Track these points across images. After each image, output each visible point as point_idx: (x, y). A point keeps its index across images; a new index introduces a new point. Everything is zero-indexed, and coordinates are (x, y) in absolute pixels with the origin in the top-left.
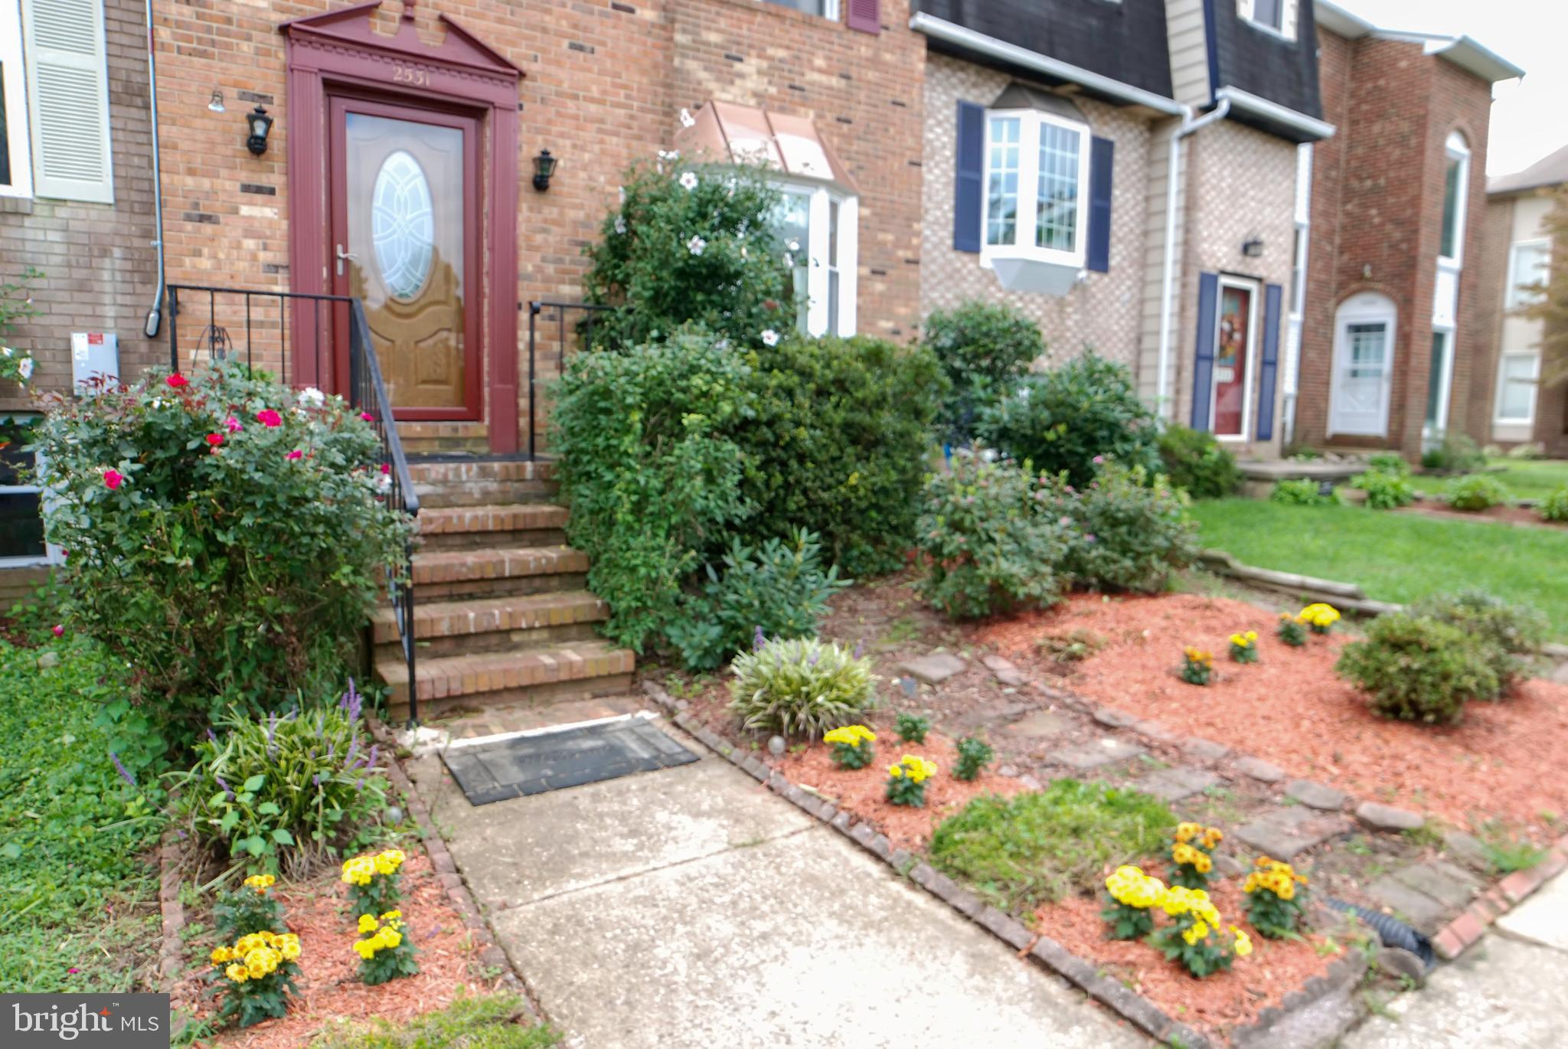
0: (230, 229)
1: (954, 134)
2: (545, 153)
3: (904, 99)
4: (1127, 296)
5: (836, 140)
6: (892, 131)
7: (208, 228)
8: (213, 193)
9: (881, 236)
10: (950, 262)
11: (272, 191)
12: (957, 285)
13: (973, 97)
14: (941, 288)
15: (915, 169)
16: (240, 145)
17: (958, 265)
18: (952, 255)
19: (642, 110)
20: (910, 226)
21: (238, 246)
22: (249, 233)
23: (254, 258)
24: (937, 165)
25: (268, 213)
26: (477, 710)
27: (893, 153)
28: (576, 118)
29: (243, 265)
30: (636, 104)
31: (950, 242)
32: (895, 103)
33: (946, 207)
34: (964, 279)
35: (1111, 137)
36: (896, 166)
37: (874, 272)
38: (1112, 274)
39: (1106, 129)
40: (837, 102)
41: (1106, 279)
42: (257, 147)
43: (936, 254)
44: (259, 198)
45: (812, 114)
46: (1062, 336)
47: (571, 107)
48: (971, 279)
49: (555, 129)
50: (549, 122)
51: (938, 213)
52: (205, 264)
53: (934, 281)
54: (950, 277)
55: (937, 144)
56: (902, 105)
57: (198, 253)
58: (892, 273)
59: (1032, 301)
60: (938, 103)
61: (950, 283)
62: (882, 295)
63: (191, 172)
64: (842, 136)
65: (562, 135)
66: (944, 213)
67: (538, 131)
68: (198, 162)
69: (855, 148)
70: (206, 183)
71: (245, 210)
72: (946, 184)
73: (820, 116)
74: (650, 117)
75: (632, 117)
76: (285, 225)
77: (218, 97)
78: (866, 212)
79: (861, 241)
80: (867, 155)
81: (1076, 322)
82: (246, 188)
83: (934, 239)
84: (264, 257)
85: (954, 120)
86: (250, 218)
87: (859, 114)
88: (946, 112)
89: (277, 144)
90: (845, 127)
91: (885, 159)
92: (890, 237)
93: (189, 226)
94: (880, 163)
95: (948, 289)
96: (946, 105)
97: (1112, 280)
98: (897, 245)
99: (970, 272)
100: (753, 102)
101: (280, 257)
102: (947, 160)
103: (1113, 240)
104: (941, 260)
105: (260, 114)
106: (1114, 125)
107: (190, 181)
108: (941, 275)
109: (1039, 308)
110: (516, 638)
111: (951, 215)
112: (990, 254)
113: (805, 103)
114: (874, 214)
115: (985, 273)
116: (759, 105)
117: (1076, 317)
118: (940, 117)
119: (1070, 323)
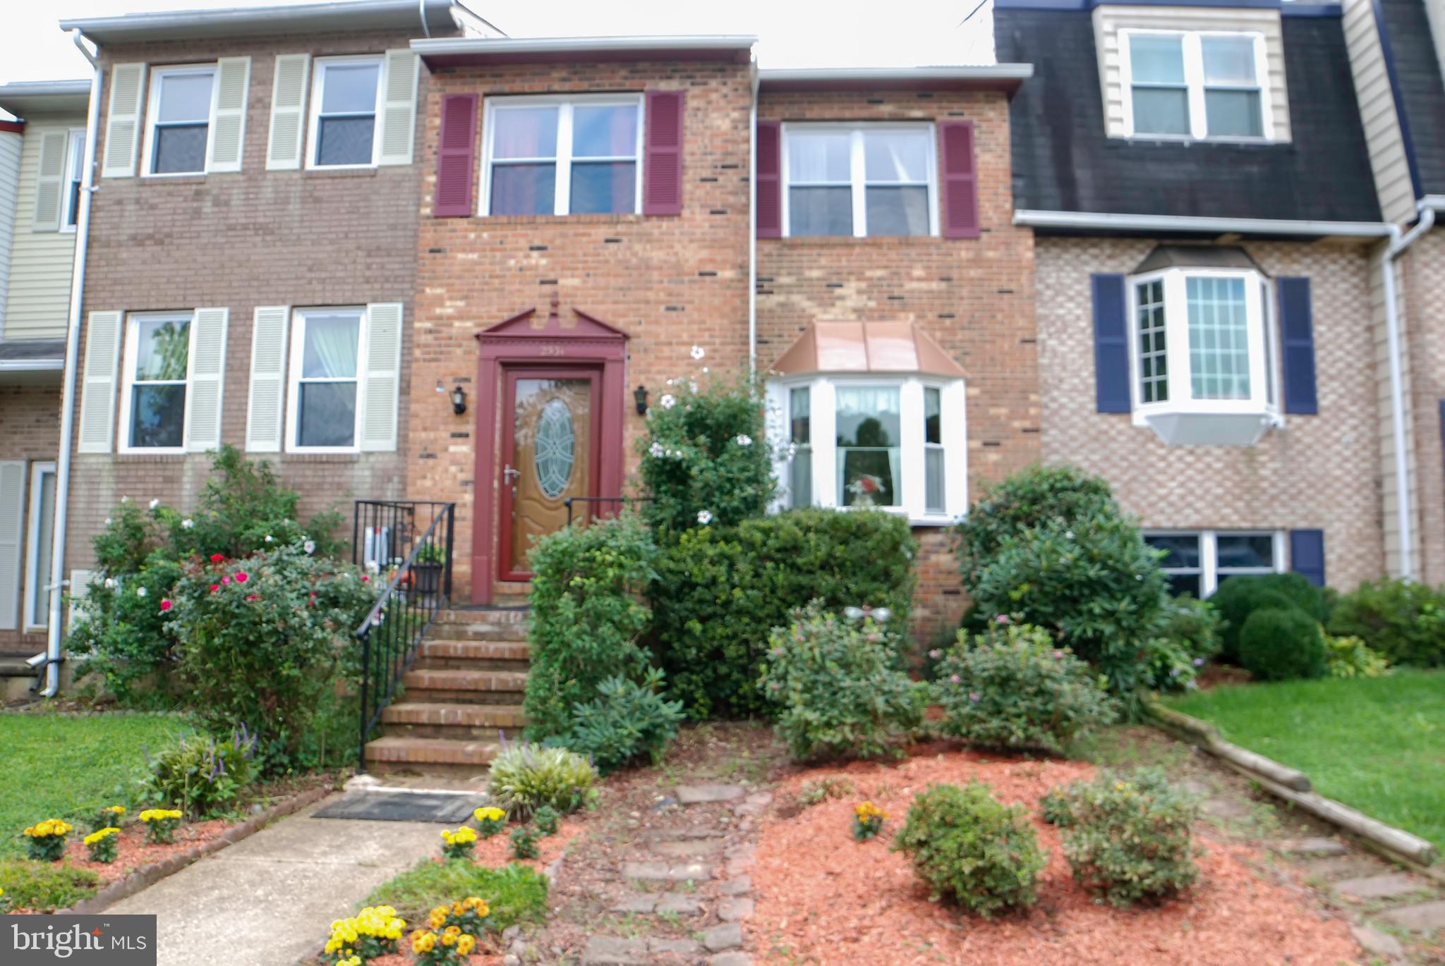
0: (443, 460)
1: (1089, 305)
2: (641, 388)
3: (1013, 286)
4: (1351, 436)
5: (938, 334)
6: (999, 316)
7: (431, 462)
8: (435, 441)
9: (993, 411)
10: (1094, 425)
11: (467, 435)
12: (1105, 446)
13: (1108, 268)
14: (1084, 451)
15: (1028, 346)
16: (451, 409)
17: (1105, 427)
18: (1096, 418)
19: (723, 344)
20: (1027, 398)
21: (446, 471)
22: (454, 463)
23: (455, 477)
24: (1070, 337)
25: (464, 449)
26: (419, 775)
27: (1003, 336)
28: (670, 358)
29: (448, 483)
30: (717, 341)
31: (1092, 406)
32: (1001, 292)
33: (1085, 374)
34: (1113, 439)
35: (1305, 274)
36: (1006, 347)
37: (986, 444)
38: (1325, 415)
39: (1296, 267)
40: (937, 302)
41: (1316, 421)
42: (460, 410)
43: (1075, 419)
44: (460, 440)
45: (912, 317)
46: (1256, 487)
47: (666, 351)
48: (1122, 438)
49: (654, 369)
50: (650, 365)
51: (1076, 381)
52: (428, 483)
53: (1074, 445)
54: (1096, 439)
55: (1070, 318)
56: (1010, 292)
57: (424, 477)
58: (1008, 443)
59: (1208, 453)
60: (1068, 281)
61: (1095, 445)
62: (996, 464)
63: (425, 429)
64: (944, 329)
65: (659, 372)
66: (1083, 381)
67: (641, 372)
68: (428, 424)
69: (959, 337)
70: (432, 435)
71: (452, 449)
72: (1082, 354)
73: (920, 317)
74: (729, 348)
75: (715, 351)
76: (473, 456)
77: (439, 383)
78: (974, 391)
79: (970, 417)
80: (973, 341)
81: (1275, 472)
82: (454, 435)
83: (1072, 406)
84: (461, 476)
85: (1088, 293)
86: (454, 454)
87: (962, 309)
88: (1078, 287)
89: (471, 407)
90: (948, 322)
91: (993, 342)
92: (1003, 411)
93: (421, 461)
94: (988, 346)
95: (1093, 452)
96: (1078, 281)
97: (1326, 421)
98: (1011, 417)
99: (1120, 433)
100: (853, 316)
101: (469, 475)
102: (1083, 330)
103: (1321, 380)
104: (1082, 424)
105: (459, 390)
106: (1308, 261)
107: (423, 435)
108: (1083, 439)
109: (1218, 459)
110: (475, 732)
111: (1092, 381)
112: (1142, 412)
113: (904, 309)
114: (984, 392)
115: (1140, 431)
116: (859, 318)
117: (1271, 465)
118: (1071, 293)
119: (1264, 472)
